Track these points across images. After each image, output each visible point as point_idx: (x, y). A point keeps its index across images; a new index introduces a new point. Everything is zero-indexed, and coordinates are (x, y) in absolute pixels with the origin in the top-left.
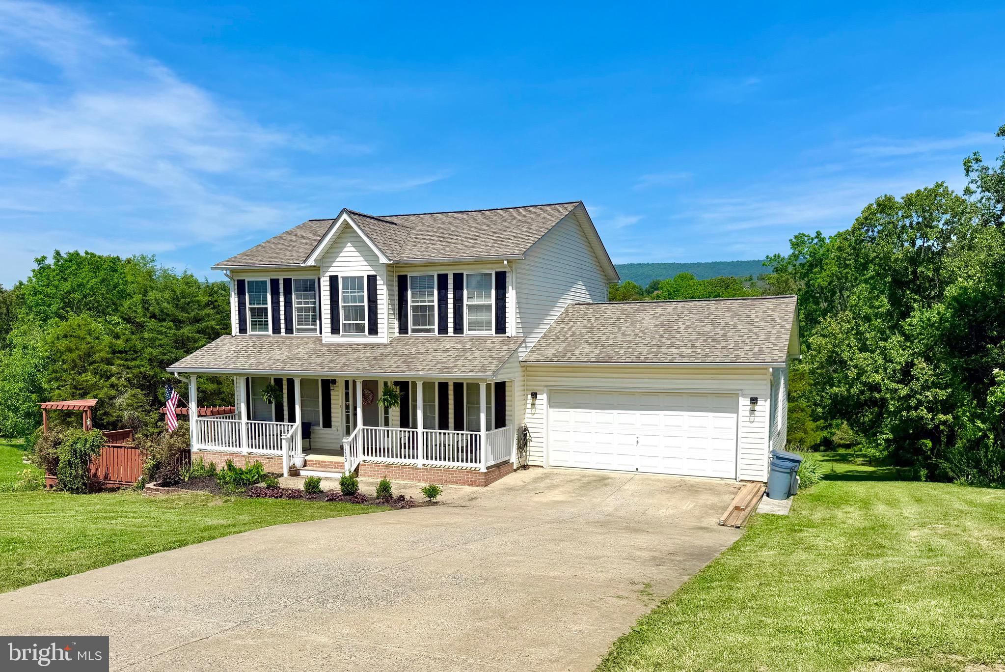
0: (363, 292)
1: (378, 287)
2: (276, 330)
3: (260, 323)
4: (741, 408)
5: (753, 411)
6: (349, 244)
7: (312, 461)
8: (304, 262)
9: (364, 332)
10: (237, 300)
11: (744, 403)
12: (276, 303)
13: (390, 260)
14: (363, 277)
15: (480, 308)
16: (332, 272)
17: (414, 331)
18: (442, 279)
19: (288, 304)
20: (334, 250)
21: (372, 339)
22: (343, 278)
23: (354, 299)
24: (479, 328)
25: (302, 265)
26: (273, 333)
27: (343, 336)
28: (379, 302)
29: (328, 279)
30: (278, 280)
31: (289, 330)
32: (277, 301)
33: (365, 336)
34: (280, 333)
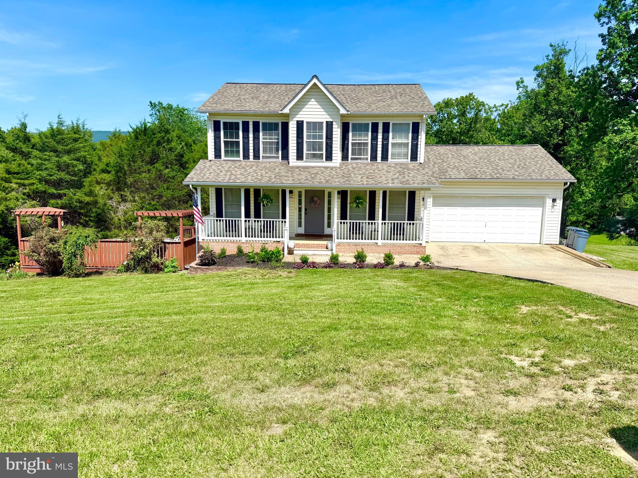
0: (322, 132)
1: (334, 130)
2: (246, 156)
3: (232, 152)
4: (547, 205)
5: (553, 206)
6: (313, 100)
7: (299, 244)
8: (281, 110)
9: (323, 159)
10: (213, 135)
11: (549, 202)
12: (246, 138)
13: (348, 111)
14: (322, 123)
15: (400, 145)
16: (299, 118)
17: (352, 159)
18: (375, 126)
19: (256, 138)
20: (301, 103)
21: (328, 164)
22: (307, 123)
23: (315, 137)
24: (398, 158)
25: (280, 112)
26: (243, 159)
27: (306, 162)
28: (334, 139)
29: (295, 123)
30: (248, 122)
31: (257, 156)
32: (247, 137)
33: (323, 162)
34: (249, 159)
